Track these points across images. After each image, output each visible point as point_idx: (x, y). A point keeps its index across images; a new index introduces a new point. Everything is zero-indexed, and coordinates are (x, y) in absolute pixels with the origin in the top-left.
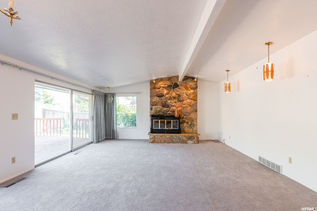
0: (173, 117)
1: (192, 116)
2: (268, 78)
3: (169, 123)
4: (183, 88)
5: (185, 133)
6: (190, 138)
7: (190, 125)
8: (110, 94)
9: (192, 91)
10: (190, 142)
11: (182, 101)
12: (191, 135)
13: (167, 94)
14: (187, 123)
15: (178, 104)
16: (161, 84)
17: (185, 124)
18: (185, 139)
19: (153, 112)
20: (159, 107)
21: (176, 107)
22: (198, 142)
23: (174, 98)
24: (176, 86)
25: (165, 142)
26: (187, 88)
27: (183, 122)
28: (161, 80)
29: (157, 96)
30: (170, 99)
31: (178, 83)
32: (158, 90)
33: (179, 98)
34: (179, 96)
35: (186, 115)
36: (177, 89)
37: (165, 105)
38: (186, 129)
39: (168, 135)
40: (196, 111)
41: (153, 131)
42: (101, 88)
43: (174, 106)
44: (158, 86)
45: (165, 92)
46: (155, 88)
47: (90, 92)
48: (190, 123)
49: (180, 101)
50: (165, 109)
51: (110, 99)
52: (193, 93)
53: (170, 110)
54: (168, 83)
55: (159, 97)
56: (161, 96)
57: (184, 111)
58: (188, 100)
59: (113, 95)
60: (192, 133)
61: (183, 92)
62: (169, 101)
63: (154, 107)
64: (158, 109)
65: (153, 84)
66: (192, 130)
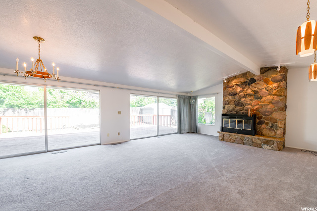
0: (245, 116)
1: (276, 115)
3: (240, 122)
4: (262, 82)
5: (263, 135)
6: (266, 143)
7: (272, 127)
9: (275, 85)
10: (266, 147)
11: (261, 98)
12: (267, 139)
13: (241, 91)
14: (267, 124)
15: (254, 102)
16: (234, 82)
17: (264, 126)
18: (259, 142)
19: (226, 111)
20: (231, 106)
21: (251, 105)
23: (250, 95)
24: (253, 81)
25: (234, 142)
26: (267, 82)
27: (261, 123)
28: (235, 77)
29: (230, 95)
30: (245, 96)
31: (255, 78)
32: (231, 89)
33: (256, 95)
34: (256, 92)
35: (265, 115)
36: (253, 85)
37: (238, 103)
38: (265, 132)
39: (239, 136)
40: (284, 109)
41: (223, 129)
43: (249, 104)
44: (231, 85)
45: (239, 89)
46: (228, 87)
48: (270, 125)
49: (257, 98)
50: (238, 108)
52: (278, 87)
53: (245, 108)
54: (242, 80)
55: (231, 95)
56: (234, 94)
57: (262, 110)
58: (269, 97)
60: (273, 137)
61: (262, 87)
62: (244, 99)
63: (226, 106)
64: (231, 108)
65: (227, 84)
66: (273, 133)
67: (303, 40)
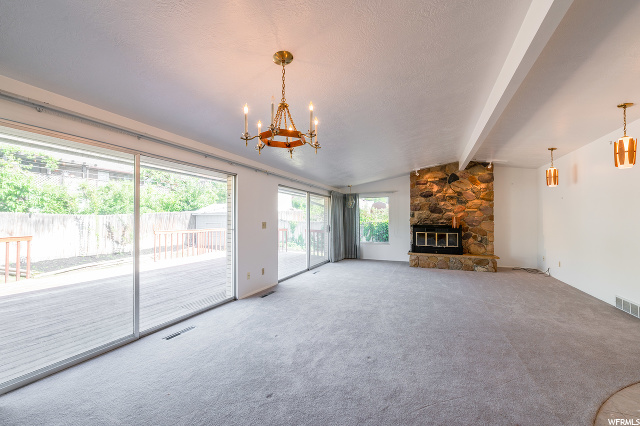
0: (449, 228)
1: (484, 226)
2: (622, 163)
3: (442, 237)
4: (466, 181)
5: (471, 253)
6: (480, 263)
7: (481, 241)
8: (352, 195)
9: (483, 186)
10: (479, 268)
11: (466, 202)
12: (482, 258)
13: (438, 192)
14: (475, 238)
15: (458, 207)
16: (428, 177)
17: (471, 240)
18: (470, 263)
19: (416, 220)
20: (425, 213)
21: (454, 213)
22: (496, 269)
23: (451, 198)
24: (454, 178)
25: (435, 267)
26: (473, 182)
27: (468, 236)
28: (429, 170)
29: (422, 195)
30: (444, 199)
31: (458, 174)
32: (423, 187)
33: (459, 198)
34: (460, 194)
35: (472, 225)
36: (455, 183)
37: (435, 209)
38: (473, 248)
39: (441, 257)
40: (491, 218)
41: (415, 249)
42: (338, 187)
43: (450, 211)
44: (423, 180)
45: (435, 188)
46: (418, 184)
47: (327, 194)
48: (479, 239)
49: (461, 202)
50: (435, 215)
51: (350, 203)
52: (486, 189)
53: (444, 217)
54: (440, 175)
55: (425, 196)
56: (428, 195)
57: (470, 217)
58: (476, 201)
59: (355, 196)
60: (483, 254)
61: (467, 188)
62: (443, 203)
63: (416, 213)
64: (424, 216)
65: (415, 179)
66: (483, 250)
67: (626, 154)
